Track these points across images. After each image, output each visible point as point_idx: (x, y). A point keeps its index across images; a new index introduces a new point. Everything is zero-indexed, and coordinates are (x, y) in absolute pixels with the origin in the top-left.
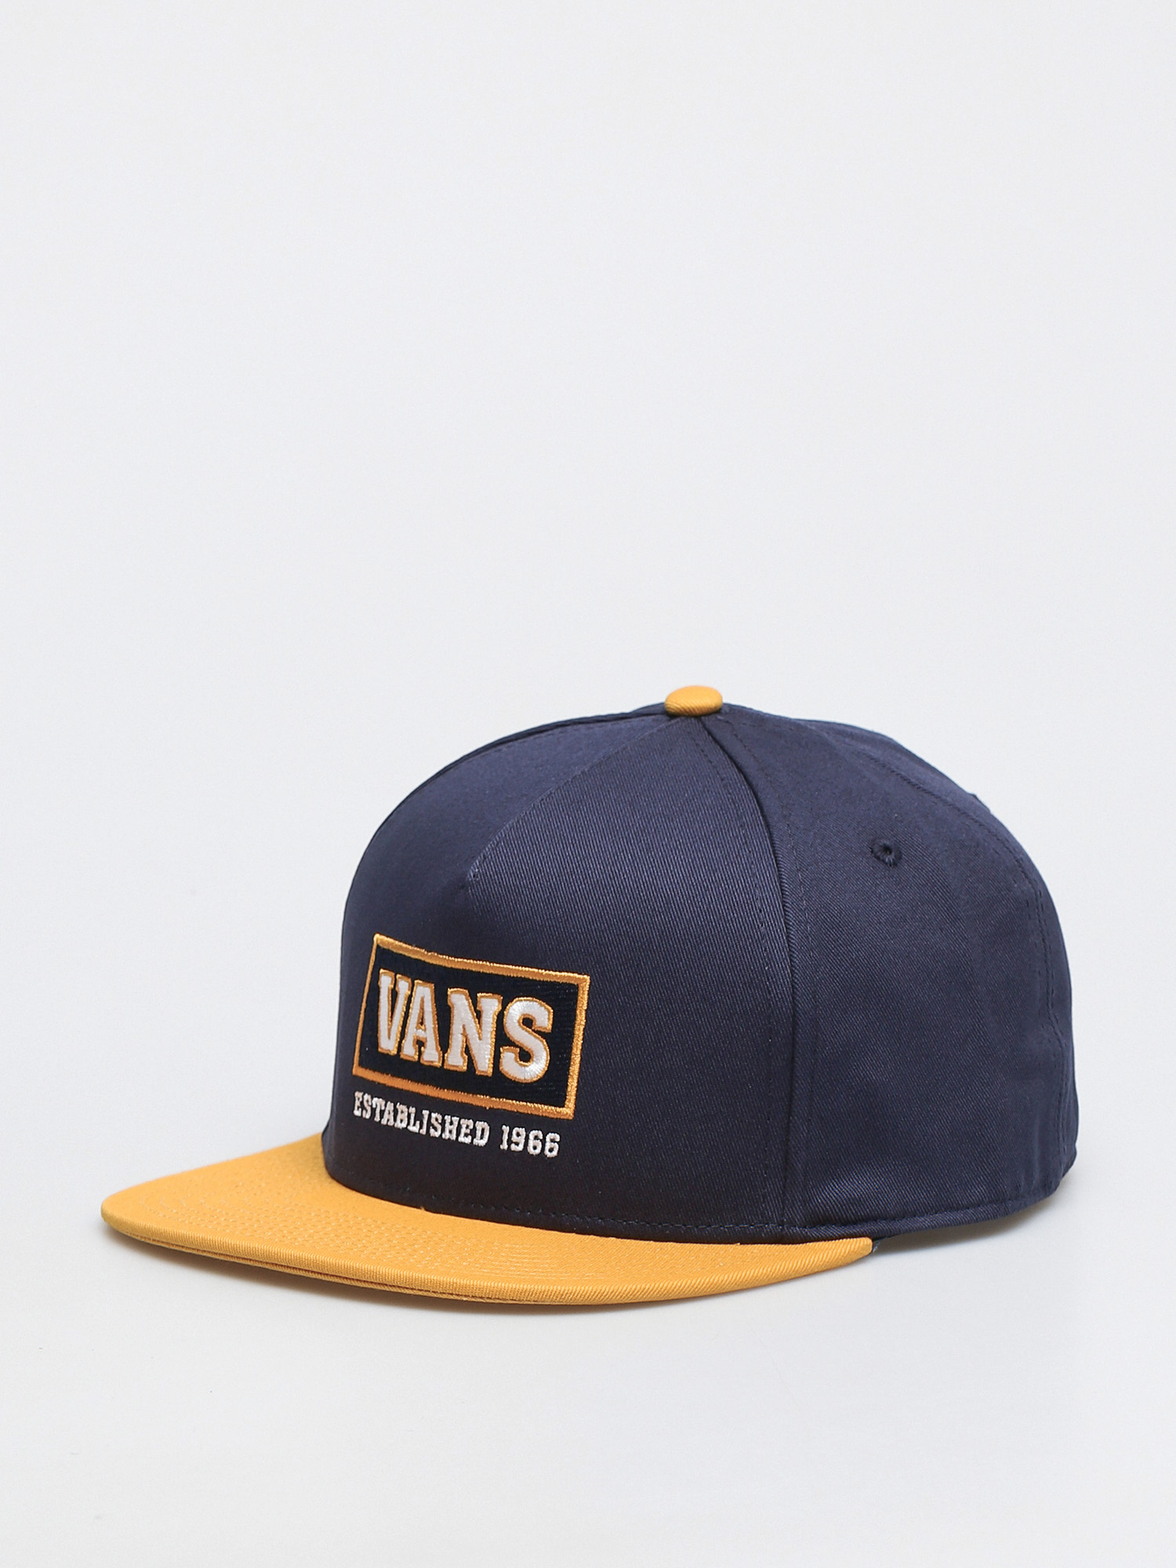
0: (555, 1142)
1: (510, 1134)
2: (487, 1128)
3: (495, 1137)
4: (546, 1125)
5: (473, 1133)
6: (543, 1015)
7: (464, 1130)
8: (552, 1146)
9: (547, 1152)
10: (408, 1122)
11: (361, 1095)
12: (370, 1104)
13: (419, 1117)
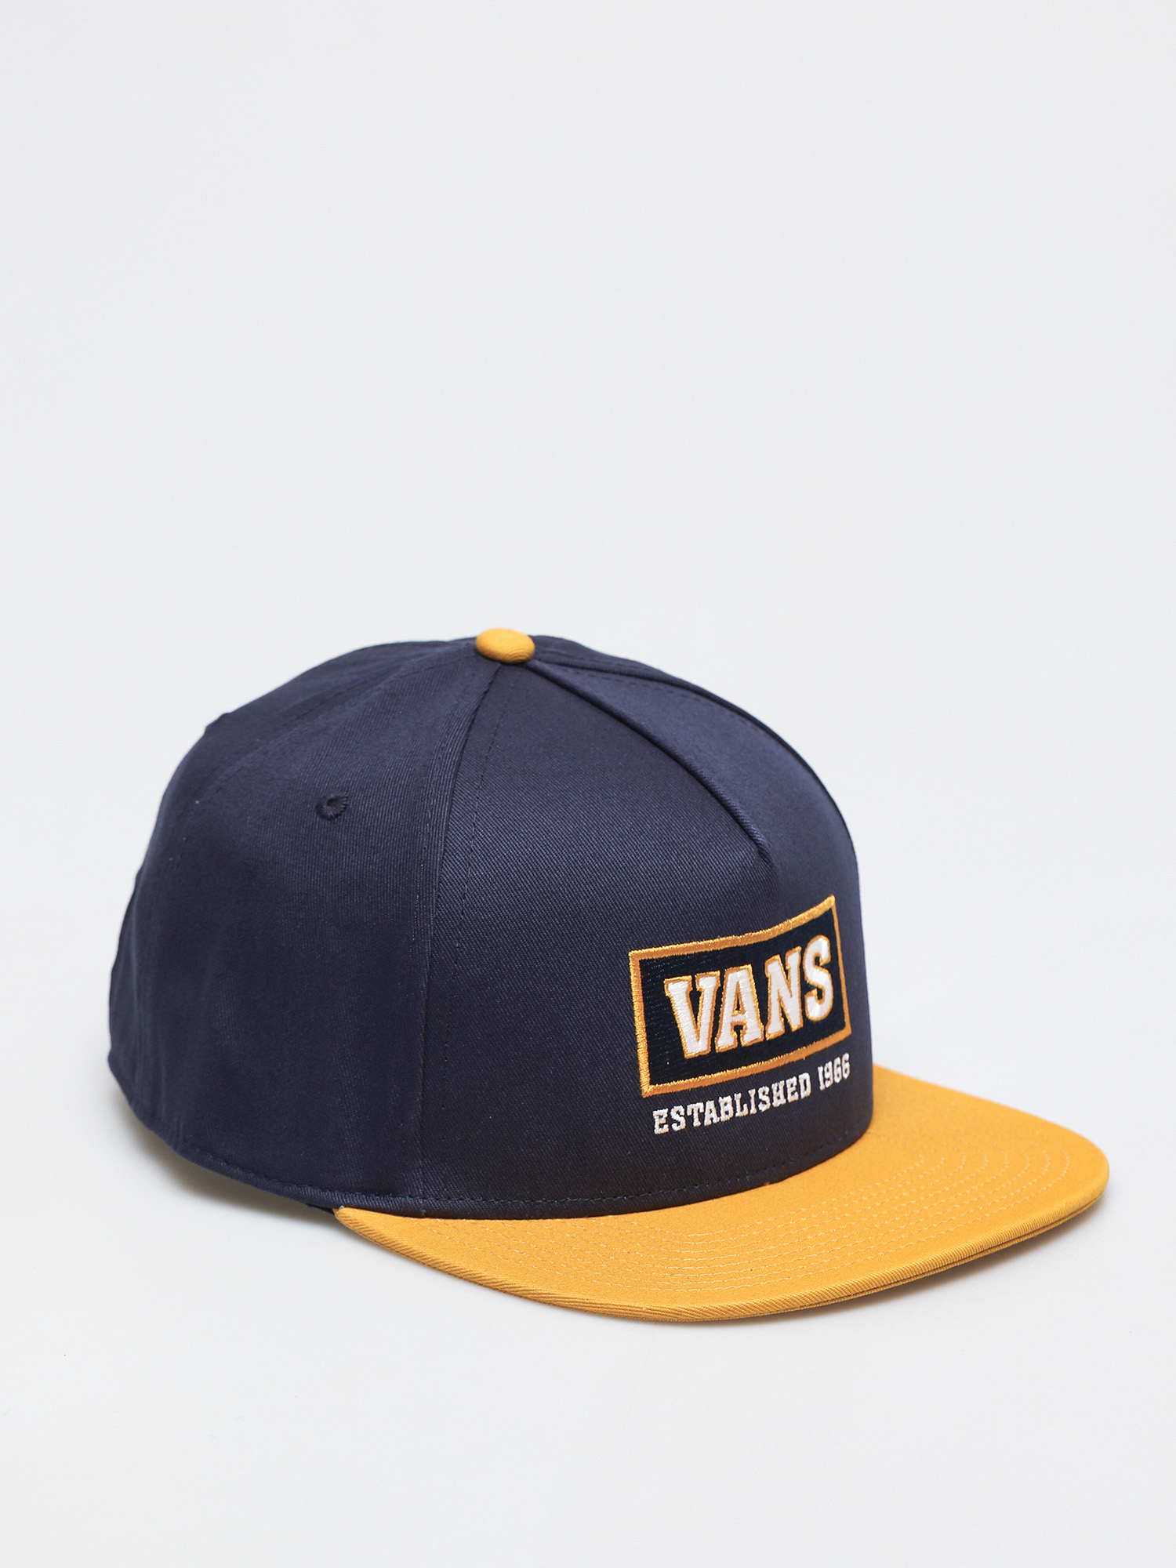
0: (847, 1061)
1: (823, 1073)
2: (808, 1077)
3: (815, 1082)
4: (840, 1049)
5: (798, 1088)
6: (824, 948)
7: (790, 1090)
8: (846, 1066)
9: (844, 1075)
10: (735, 1111)
11: (664, 1112)
12: (682, 1113)
13: (745, 1099)
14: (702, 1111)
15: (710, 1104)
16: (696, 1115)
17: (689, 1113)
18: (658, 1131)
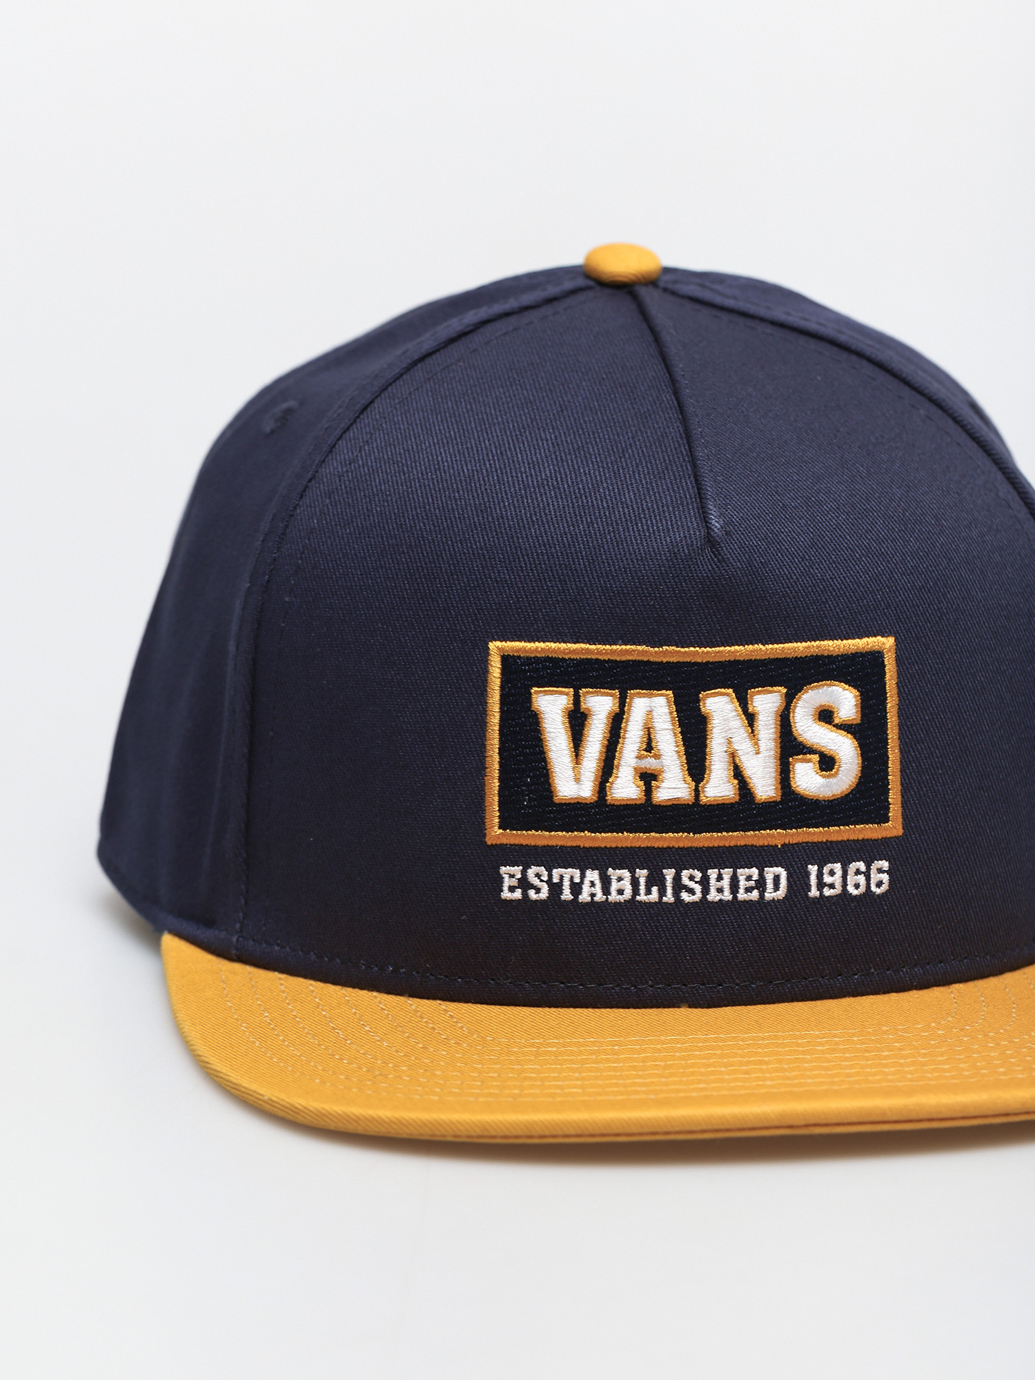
0: (883, 872)
1: (820, 875)
2: (783, 873)
3: (798, 882)
4: (867, 851)
5: (761, 884)
6: (845, 700)
7: (743, 883)
8: (880, 877)
9: (873, 888)
10: (636, 891)
11: (517, 870)
12: (545, 878)
13: (656, 880)
14: (577, 880)
15: (593, 875)
16: (566, 884)
17: (556, 880)
18: (506, 894)
